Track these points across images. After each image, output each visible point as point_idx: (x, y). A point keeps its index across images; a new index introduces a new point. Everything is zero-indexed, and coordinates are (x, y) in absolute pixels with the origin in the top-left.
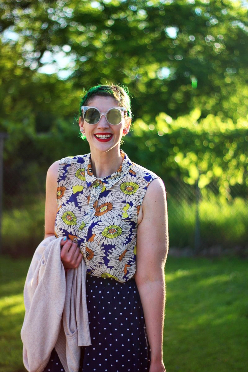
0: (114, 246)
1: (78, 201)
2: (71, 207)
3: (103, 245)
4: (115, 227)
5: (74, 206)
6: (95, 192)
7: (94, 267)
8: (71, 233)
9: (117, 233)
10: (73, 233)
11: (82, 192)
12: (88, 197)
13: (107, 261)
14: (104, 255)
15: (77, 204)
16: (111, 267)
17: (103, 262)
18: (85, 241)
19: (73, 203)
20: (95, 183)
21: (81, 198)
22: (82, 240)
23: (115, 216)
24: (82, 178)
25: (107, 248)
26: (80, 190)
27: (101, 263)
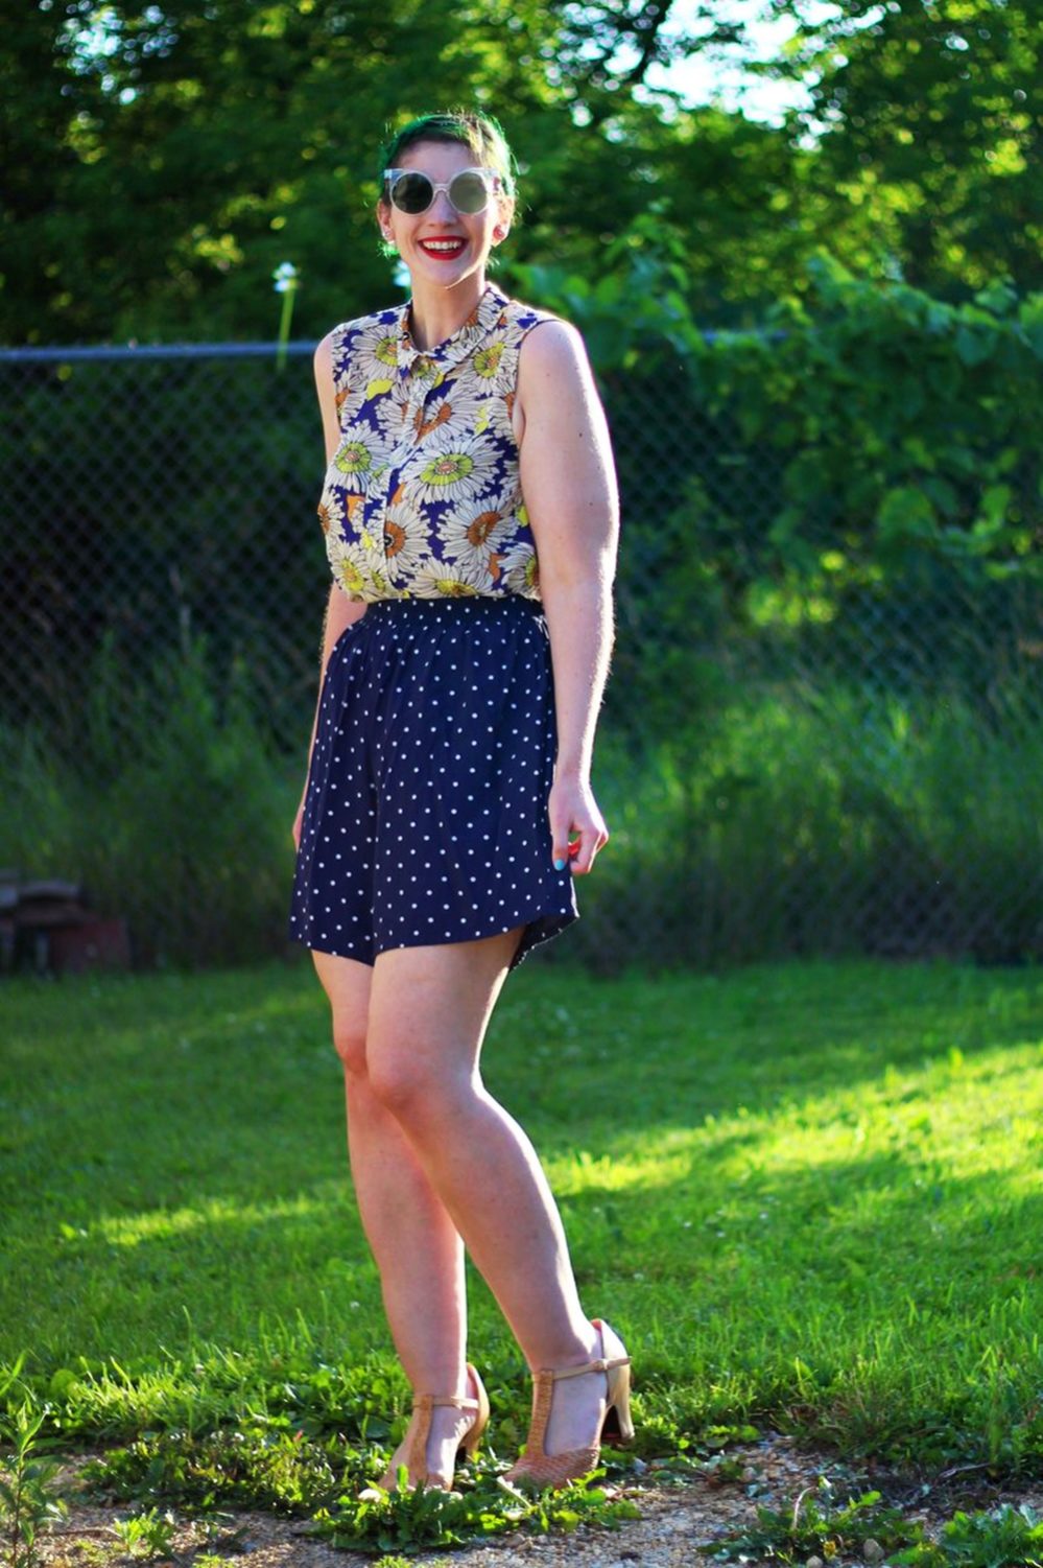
0: (451, 505)
1: (380, 416)
2: (362, 431)
3: (423, 506)
4: (455, 458)
5: (368, 429)
6: (419, 388)
7: (412, 570)
8: (352, 492)
9: (458, 470)
10: (356, 490)
11: (388, 395)
12: (403, 406)
13: (437, 546)
14: (430, 532)
15: (374, 425)
16: (451, 560)
17: (428, 550)
18: (384, 504)
19: (366, 422)
20: (416, 363)
21: (385, 409)
22: (376, 504)
23: (456, 434)
24: (390, 360)
25: (434, 511)
26: (384, 390)
27: (424, 556)
